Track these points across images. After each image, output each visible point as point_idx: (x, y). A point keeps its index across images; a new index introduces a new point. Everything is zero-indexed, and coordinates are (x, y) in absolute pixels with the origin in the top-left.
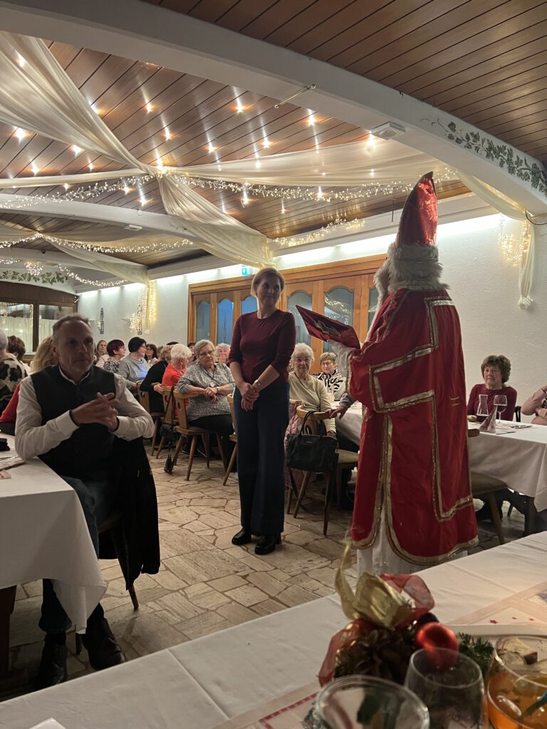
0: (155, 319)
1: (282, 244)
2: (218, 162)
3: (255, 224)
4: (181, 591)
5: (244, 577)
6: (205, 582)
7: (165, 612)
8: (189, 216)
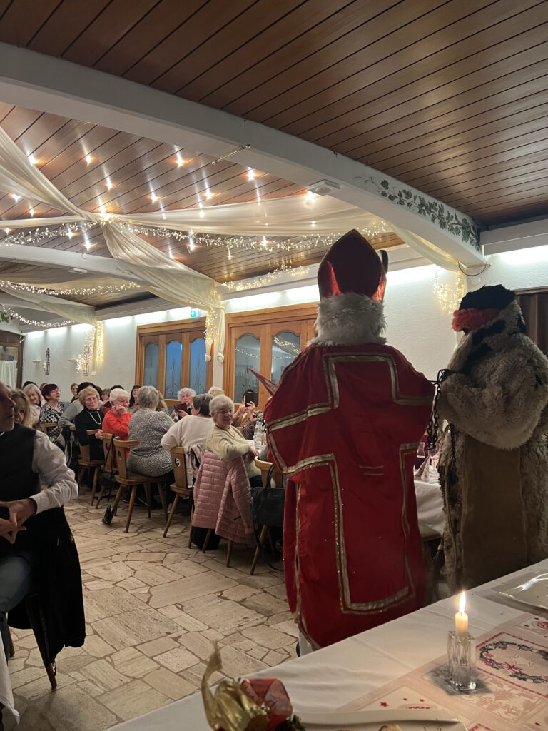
0: (102, 360)
1: (230, 288)
2: (163, 210)
3: (203, 269)
4: (107, 658)
5: (176, 639)
6: (134, 647)
7: (88, 682)
8: (134, 260)
